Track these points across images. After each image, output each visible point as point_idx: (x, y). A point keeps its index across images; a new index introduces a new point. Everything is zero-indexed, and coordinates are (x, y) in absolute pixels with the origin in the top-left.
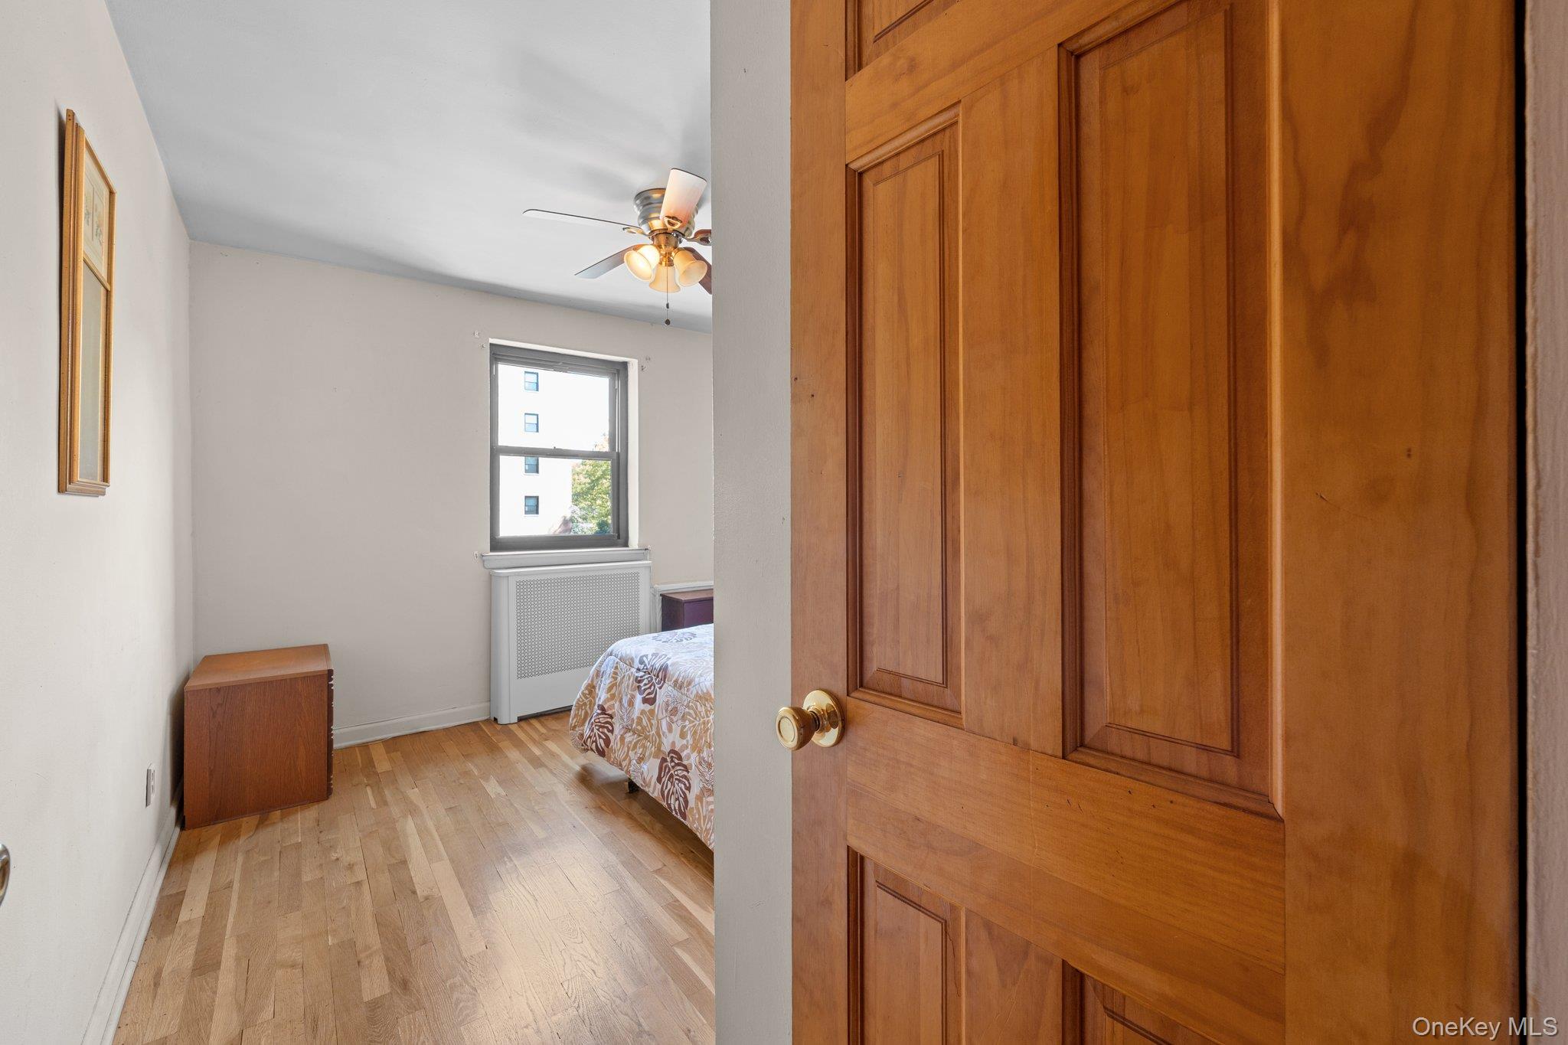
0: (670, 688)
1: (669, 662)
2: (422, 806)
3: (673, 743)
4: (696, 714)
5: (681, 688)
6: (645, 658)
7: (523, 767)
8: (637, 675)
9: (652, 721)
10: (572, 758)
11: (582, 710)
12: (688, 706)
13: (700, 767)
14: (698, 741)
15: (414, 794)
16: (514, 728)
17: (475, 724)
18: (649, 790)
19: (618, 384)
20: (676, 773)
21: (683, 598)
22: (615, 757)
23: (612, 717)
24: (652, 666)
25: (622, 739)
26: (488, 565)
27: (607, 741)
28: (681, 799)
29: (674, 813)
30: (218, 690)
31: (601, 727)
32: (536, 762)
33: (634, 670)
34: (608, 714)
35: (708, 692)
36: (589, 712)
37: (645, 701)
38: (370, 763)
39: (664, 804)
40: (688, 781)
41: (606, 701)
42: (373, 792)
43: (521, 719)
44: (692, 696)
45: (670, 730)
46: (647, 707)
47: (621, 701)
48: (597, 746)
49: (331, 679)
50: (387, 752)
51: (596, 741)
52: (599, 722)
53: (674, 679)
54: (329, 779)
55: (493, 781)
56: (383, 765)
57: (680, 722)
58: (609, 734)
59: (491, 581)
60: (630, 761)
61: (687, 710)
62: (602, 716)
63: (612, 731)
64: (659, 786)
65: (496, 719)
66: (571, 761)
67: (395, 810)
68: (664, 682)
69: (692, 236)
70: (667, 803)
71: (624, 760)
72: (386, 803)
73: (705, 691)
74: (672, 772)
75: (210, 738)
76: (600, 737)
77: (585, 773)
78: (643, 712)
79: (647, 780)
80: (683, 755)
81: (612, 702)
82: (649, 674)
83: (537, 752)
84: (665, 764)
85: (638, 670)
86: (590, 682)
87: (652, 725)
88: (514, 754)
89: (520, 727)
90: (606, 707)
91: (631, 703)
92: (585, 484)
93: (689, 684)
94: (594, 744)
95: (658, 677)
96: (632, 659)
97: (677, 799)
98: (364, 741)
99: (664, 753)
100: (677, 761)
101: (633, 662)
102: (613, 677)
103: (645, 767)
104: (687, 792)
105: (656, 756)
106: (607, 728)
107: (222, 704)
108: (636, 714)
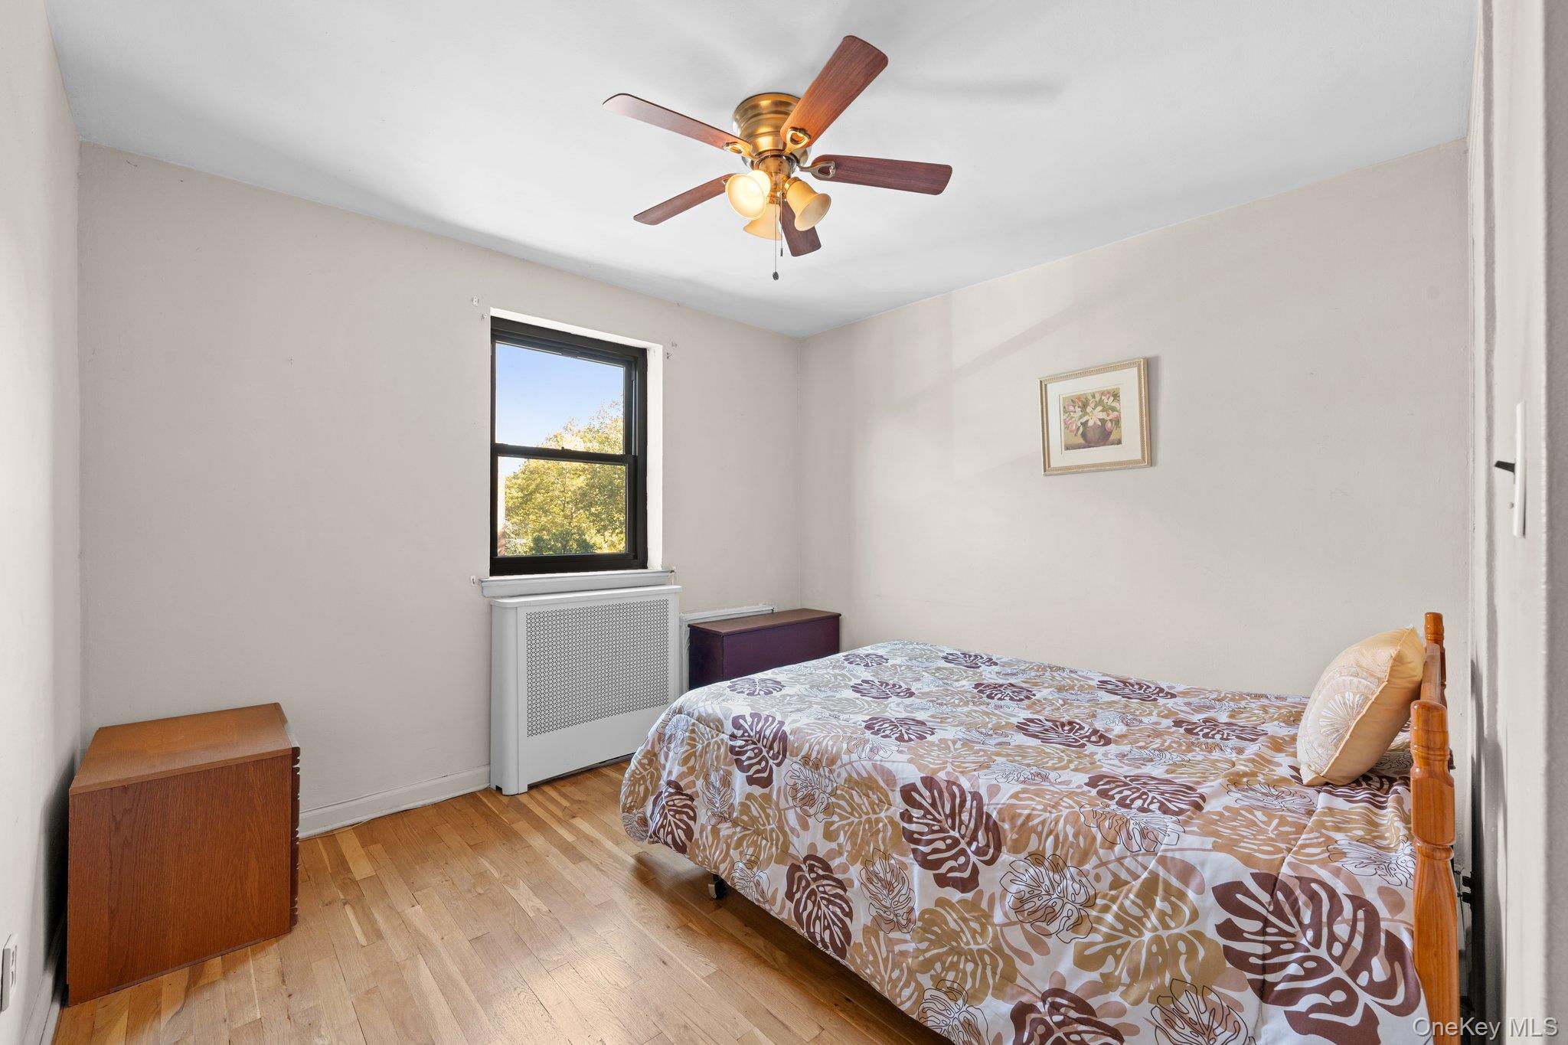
0: (796, 766)
1: (786, 728)
2: (435, 937)
3: (813, 846)
4: (853, 809)
5: (817, 766)
6: (741, 721)
7: (557, 861)
8: (732, 743)
9: (769, 811)
10: (617, 844)
11: (640, 785)
12: (833, 794)
13: (871, 886)
14: (861, 848)
15: (415, 914)
16: (524, 799)
17: (472, 795)
18: (774, 911)
19: (636, 376)
20: (821, 889)
21: (724, 630)
22: (706, 857)
23: (691, 799)
24: (760, 733)
25: (715, 831)
26: (488, 592)
27: (689, 832)
28: (836, 929)
29: (820, 946)
30: (125, 789)
31: (677, 812)
32: (570, 852)
33: (725, 737)
34: (687, 795)
35: (870, 777)
36: (650, 788)
37: (751, 781)
38: (342, 865)
39: (803, 932)
40: (847, 903)
41: (682, 776)
42: (356, 914)
43: (531, 787)
44: (841, 781)
45: (805, 826)
46: (757, 790)
47: (707, 777)
48: (674, 838)
49: (297, 762)
50: (364, 845)
51: (672, 833)
52: (674, 805)
53: (803, 753)
54: (293, 903)
55: (523, 887)
56: (362, 869)
57: (821, 816)
58: (691, 823)
59: (492, 612)
60: (733, 864)
61: (833, 800)
62: (677, 797)
63: (694, 819)
64: (790, 906)
65: (499, 789)
66: (617, 848)
67: (396, 945)
68: (784, 756)
69: (808, 164)
70: (808, 931)
71: (723, 861)
72: (379, 935)
73: (865, 774)
74: (813, 886)
75: (111, 861)
76: (678, 827)
77: (642, 868)
78: (749, 796)
79: (769, 895)
80: (834, 863)
81: (691, 778)
82: (754, 743)
83: (569, 838)
84: (797, 875)
85: (733, 737)
86: (649, 747)
87: (768, 816)
88: (538, 841)
89: (532, 797)
90: (682, 784)
91: (726, 782)
92: (517, 498)
93: (832, 761)
94: (670, 836)
95: (771, 748)
96: (720, 721)
97: (828, 927)
98: (329, 828)
99: (797, 859)
100: (821, 872)
101: (722, 725)
102: (689, 744)
103: (763, 876)
104: (847, 920)
105: (780, 861)
106: (687, 814)
107: (131, 810)
108: (738, 799)
